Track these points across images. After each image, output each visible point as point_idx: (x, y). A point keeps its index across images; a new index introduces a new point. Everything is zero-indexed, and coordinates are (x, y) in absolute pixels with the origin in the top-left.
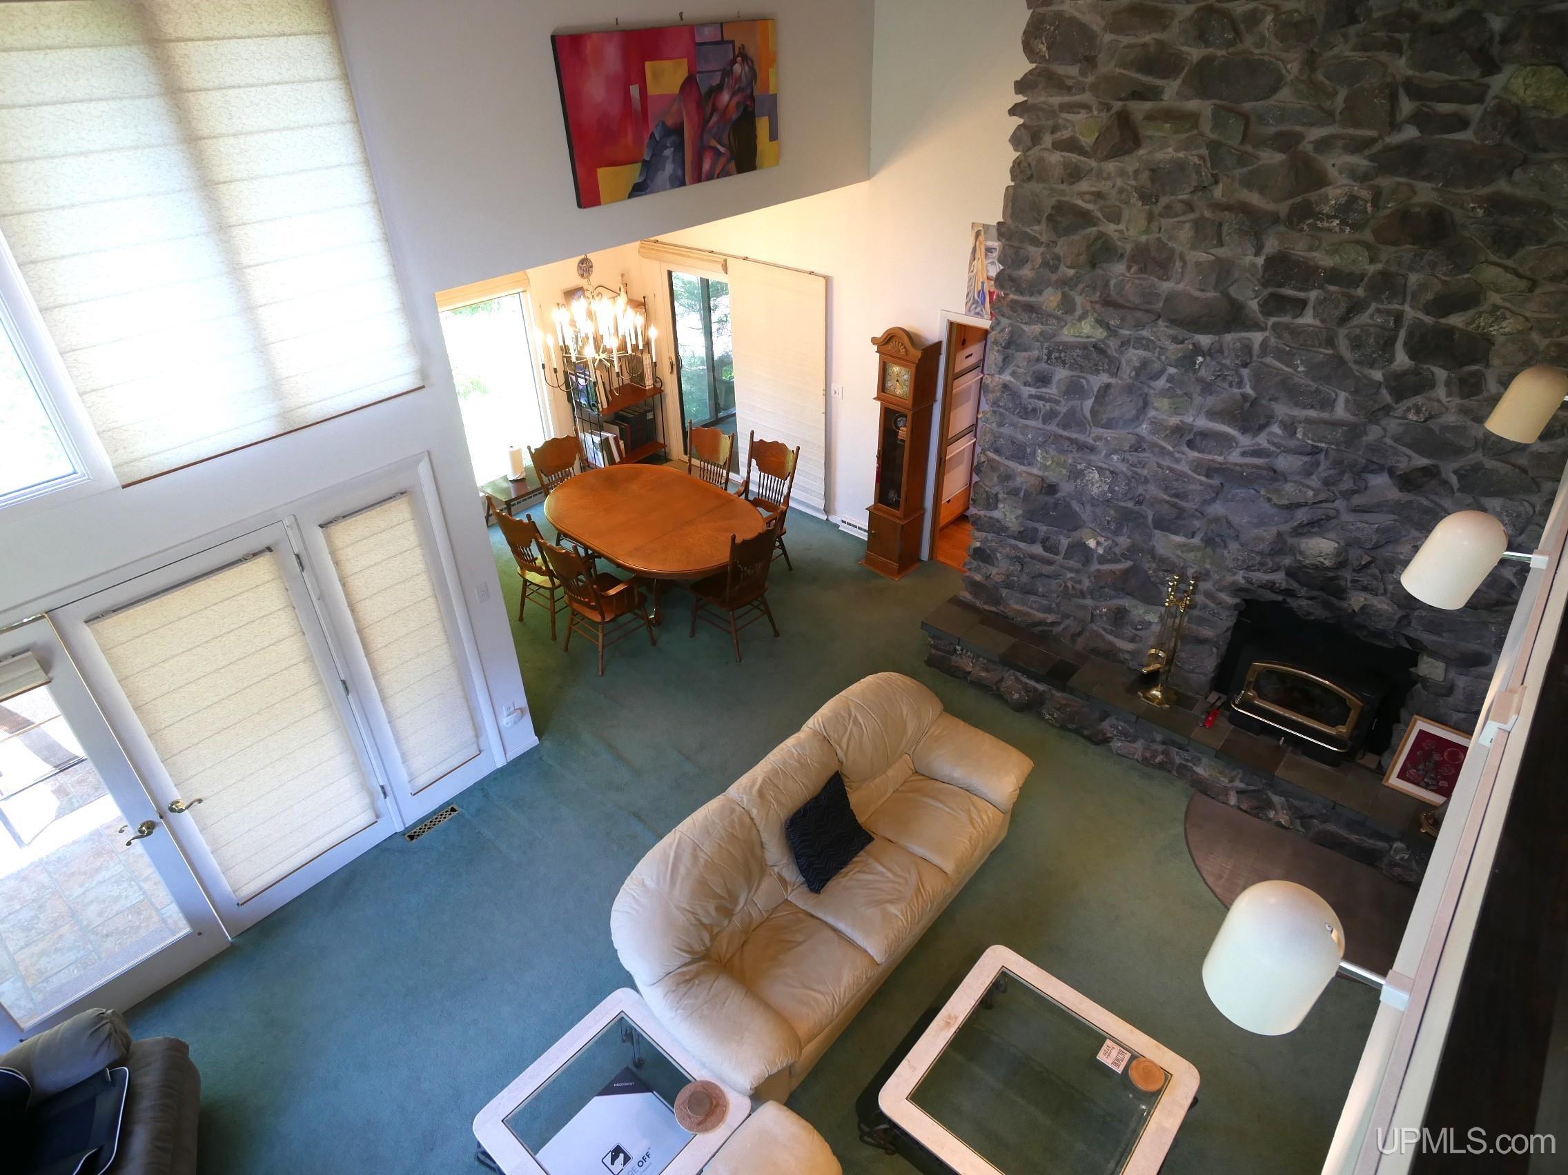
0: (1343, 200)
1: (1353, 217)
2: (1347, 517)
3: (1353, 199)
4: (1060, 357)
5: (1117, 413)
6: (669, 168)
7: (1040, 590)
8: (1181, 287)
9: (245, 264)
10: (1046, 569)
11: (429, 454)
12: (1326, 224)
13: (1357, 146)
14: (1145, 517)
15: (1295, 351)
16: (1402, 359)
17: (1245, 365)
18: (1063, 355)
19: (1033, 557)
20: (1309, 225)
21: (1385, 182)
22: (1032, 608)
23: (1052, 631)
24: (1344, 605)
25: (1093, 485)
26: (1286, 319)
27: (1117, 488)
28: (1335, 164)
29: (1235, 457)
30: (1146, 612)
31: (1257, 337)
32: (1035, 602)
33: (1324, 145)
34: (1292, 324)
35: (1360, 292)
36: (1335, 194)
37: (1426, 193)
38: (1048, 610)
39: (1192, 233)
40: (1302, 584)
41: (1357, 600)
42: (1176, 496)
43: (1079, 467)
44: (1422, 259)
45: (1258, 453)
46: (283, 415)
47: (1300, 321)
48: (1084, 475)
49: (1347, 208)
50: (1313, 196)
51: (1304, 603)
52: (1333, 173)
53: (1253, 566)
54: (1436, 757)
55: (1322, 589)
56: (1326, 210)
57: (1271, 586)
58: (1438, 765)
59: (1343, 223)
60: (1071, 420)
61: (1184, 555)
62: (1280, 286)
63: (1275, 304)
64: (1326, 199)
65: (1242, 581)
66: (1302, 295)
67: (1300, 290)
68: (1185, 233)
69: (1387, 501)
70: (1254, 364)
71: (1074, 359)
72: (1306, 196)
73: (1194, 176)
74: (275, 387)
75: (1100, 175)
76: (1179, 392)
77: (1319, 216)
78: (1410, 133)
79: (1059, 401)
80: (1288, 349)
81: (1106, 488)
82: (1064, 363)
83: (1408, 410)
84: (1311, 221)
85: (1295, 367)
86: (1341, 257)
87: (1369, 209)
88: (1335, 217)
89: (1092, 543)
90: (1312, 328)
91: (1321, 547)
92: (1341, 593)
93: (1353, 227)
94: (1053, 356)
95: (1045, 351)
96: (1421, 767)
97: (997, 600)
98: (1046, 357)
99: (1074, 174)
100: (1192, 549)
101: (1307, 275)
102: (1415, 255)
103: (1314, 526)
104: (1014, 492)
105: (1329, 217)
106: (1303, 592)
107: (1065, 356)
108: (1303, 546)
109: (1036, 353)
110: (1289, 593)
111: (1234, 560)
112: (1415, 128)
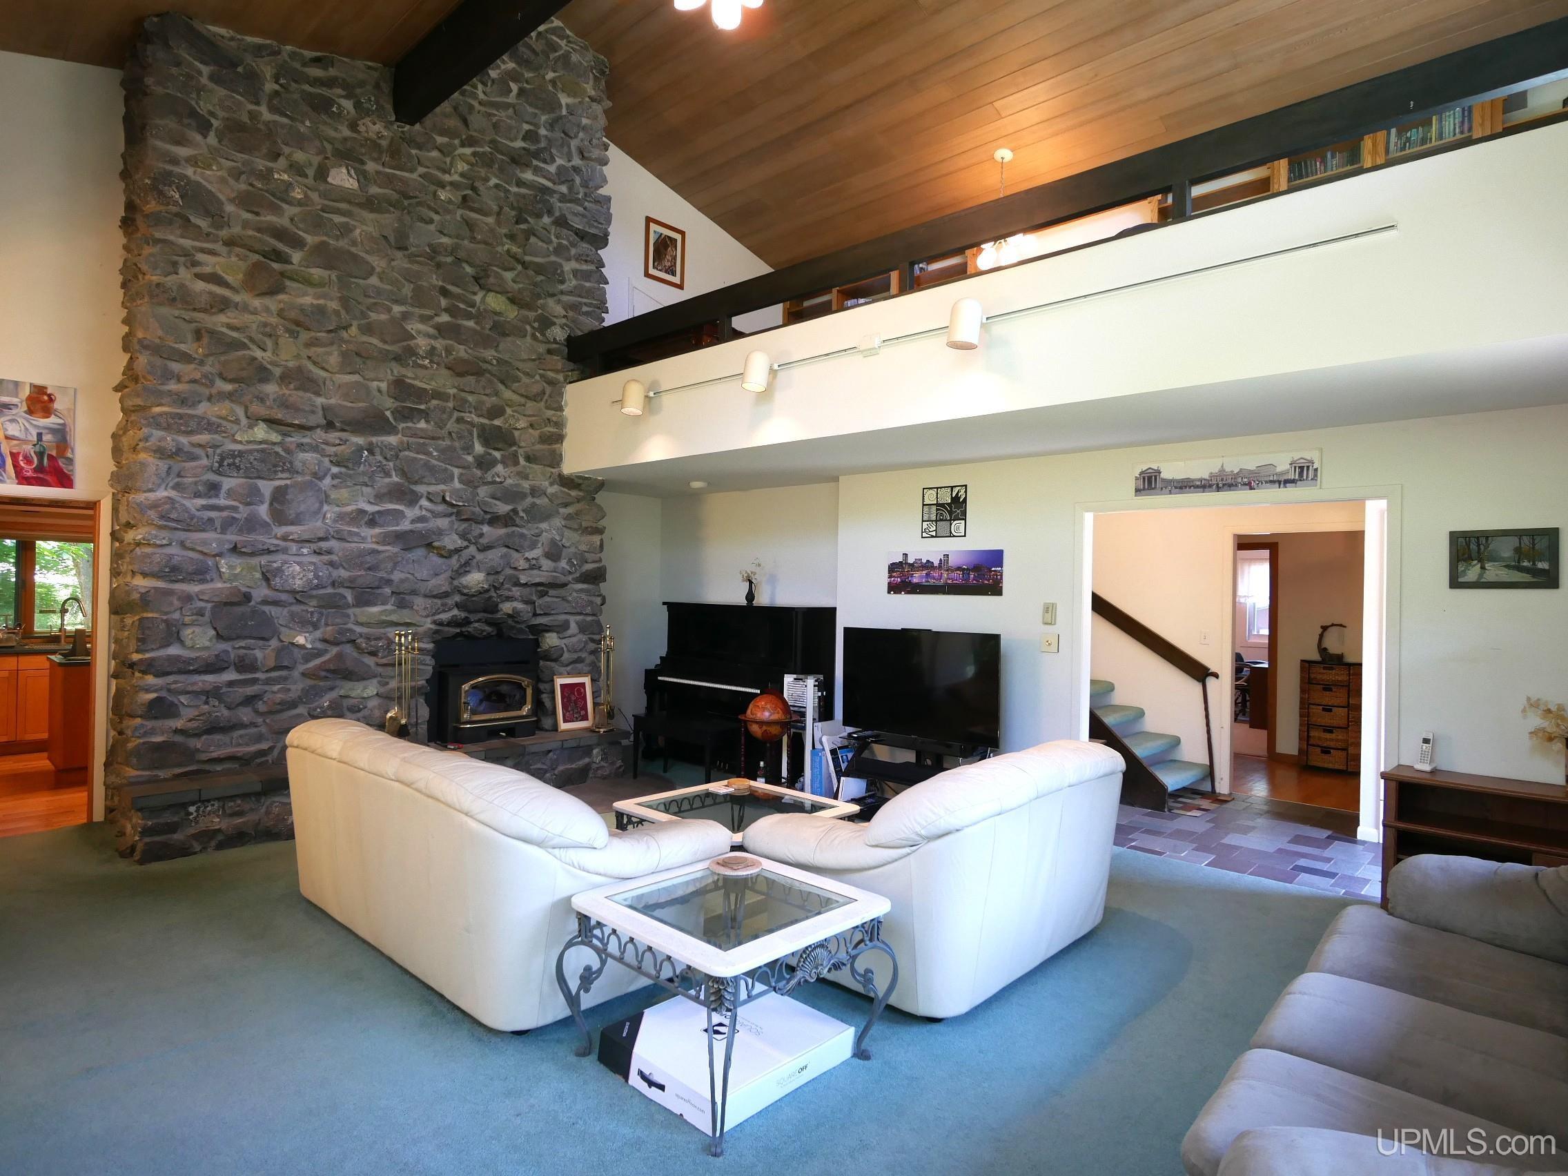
0: (427, 349)
1: (436, 359)
2: (479, 556)
3: (432, 349)
4: (234, 464)
5: (302, 508)
7: (245, 719)
8: (333, 401)
10: (250, 690)
12: (422, 362)
13: (424, 319)
14: (345, 598)
15: (427, 442)
16: (479, 448)
17: (394, 458)
18: (237, 461)
19: (231, 684)
20: (413, 361)
21: (445, 342)
22: (239, 745)
23: (267, 761)
24: (499, 615)
25: (294, 578)
26: (410, 424)
27: (321, 574)
28: (413, 326)
29: (405, 526)
30: (365, 688)
31: (392, 440)
32: (241, 736)
33: (405, 316)
34: (413, 427)
35: (450, 405)
36: (422, 343)
37: (461, 351)
38: (259, 738)
39: (340, 359)
40: (470, 612)
41: (507, 607)
42: (370, 569)
43: (275, 565)
45: (421, 519)
47: (419, 425)
48: (283, 571)
49: (432, 351)
50: (412, 343)
51: (476, 625)
52: (416, 332)
53: (439, 609)
54: (573, 698)
55: (485, 611)
56: (419, 353)
57: (452, 623)
58: (575, 702)
59: (431, 362)
60: (252, 524)
61: (388, 618)
62: (401, 400)
63: (406, 415)
64: (416, 347)
65: (433, 626)
66: (420, 407)
67: (416, 404)
68: (334, 359)
69: (500, 536)
71: (251, 463)
72: (405, 343)
73: (334, 318)
75: (245, 308)
76: (349, 484)
77: (417, 356)
78: (445, 318)
79: (238, 507)
80: (423, 441)
81: (311, 575)
82: (238, 468)
83: (493, 476)
84: (414, 358)
85: (428, 454)
86: (435, 383)
87: (444, 355)
88: (426, 358)
89: (300, 640)
91: (475, 579)
92: (494, 609)
93: (437, 365)
94: (225, 463)
95: (217, 458)
96: (570, 709)
97: (190, 755)
98: (217, 465)
99: (223, 305)
100: (391, 612)
101: (421, 395)
103: (465, 568)
104: (200, 613)
105: (423, 357)
106: (473, 617)
107: (240, 461)
108: (464, 583)
109: (205, 462)
110: (467, 622)
111: (424, 609)
112: (448, 315)
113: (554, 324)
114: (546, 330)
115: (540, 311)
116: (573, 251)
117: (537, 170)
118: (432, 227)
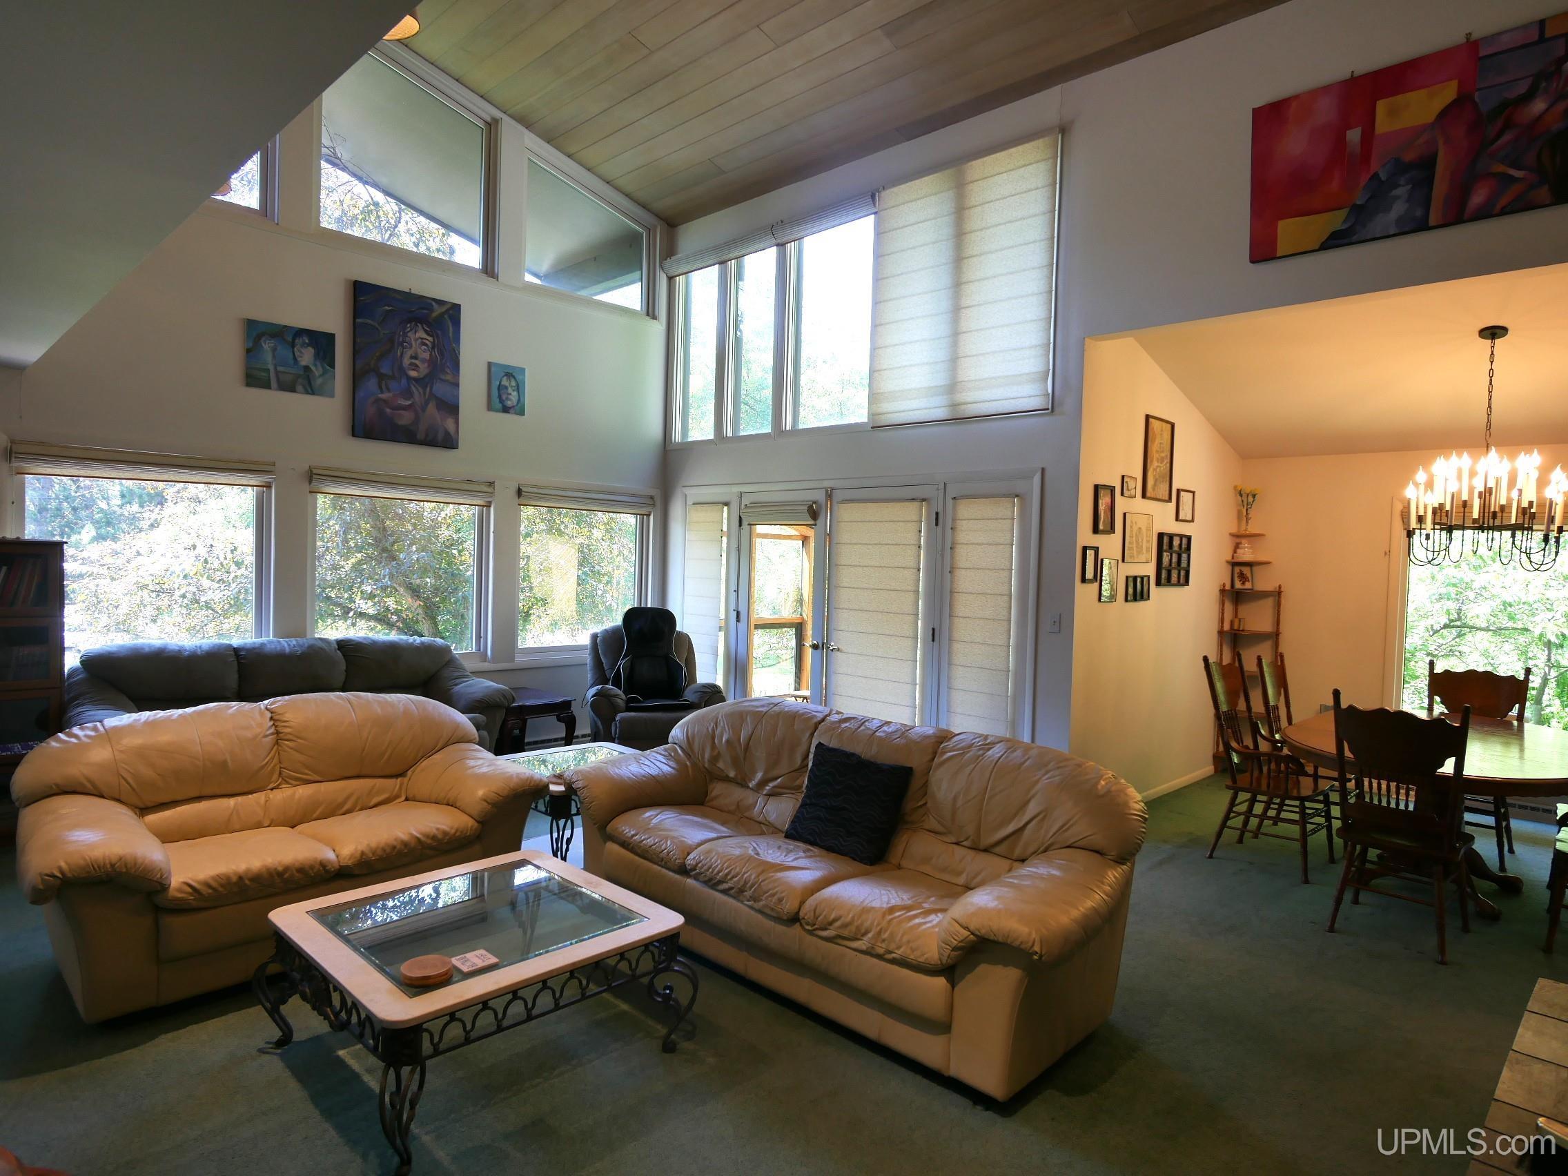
6: (1398, 209)
9: (962, 306)
11: (1043, 470)
46: (954, 405)
74: (952, 386)
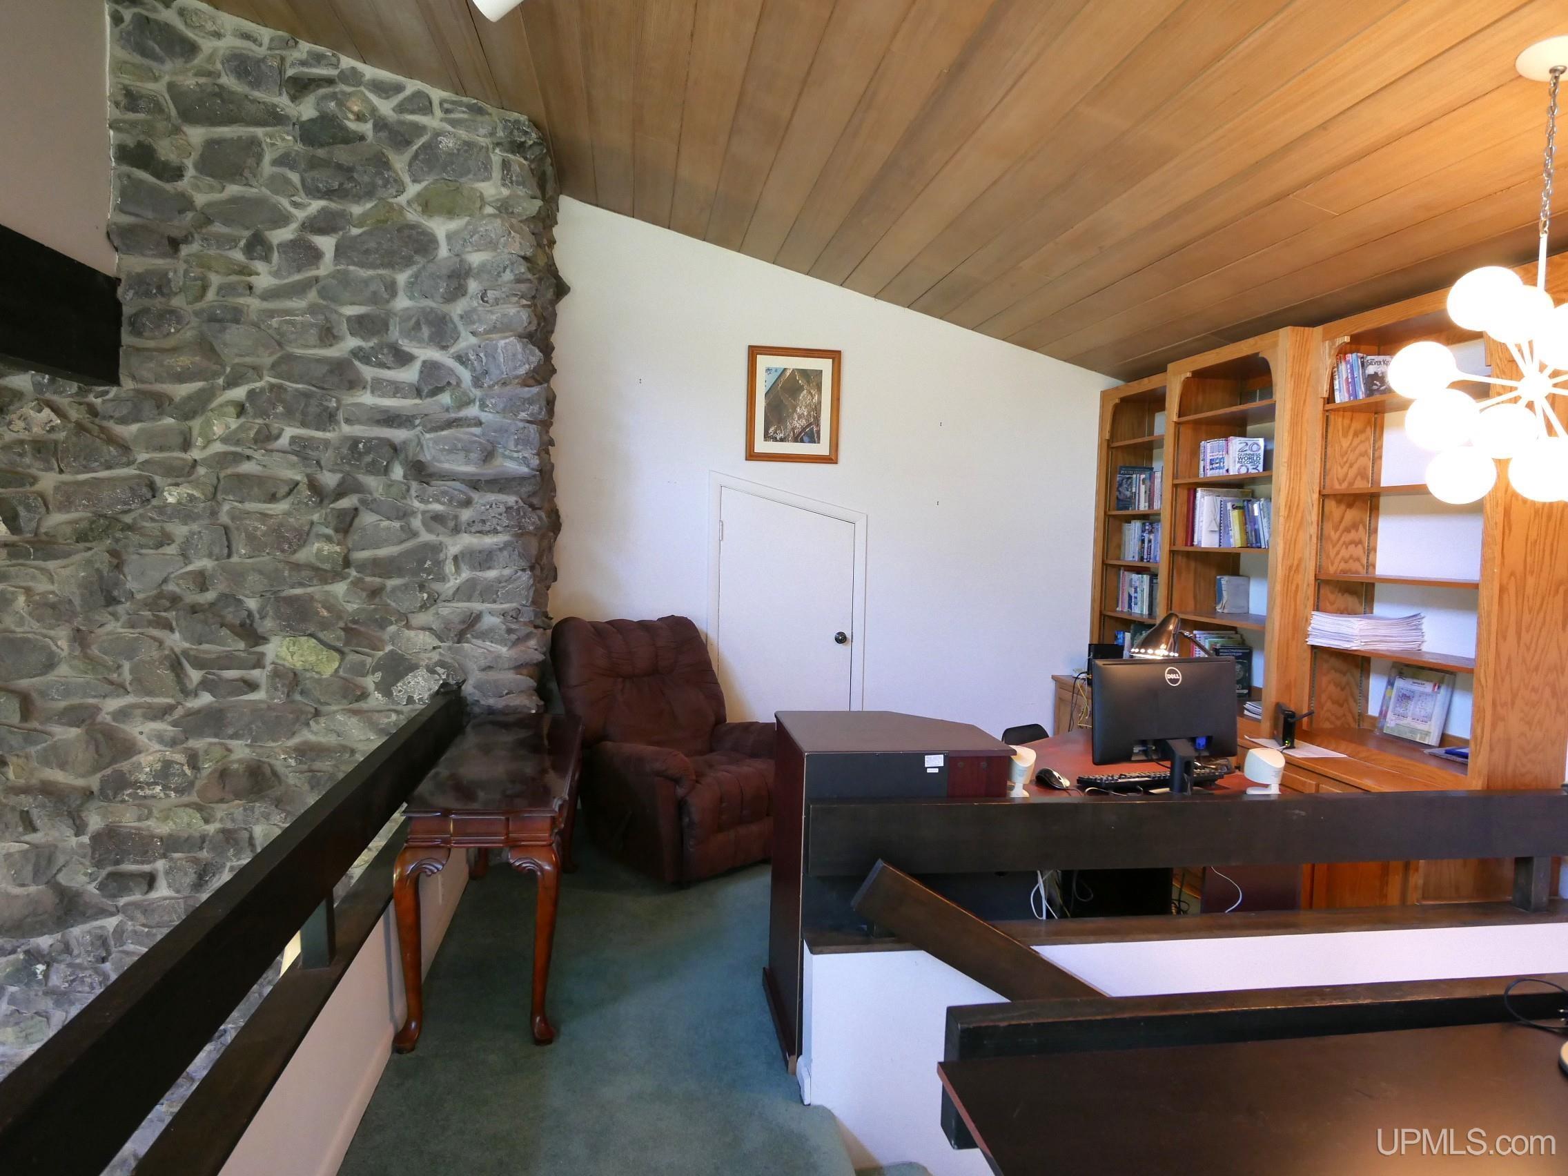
0: (158, 766)
1: (175, 781)
3: (167, 764)
12: (148, 792)
13: (156, 713)
15: (154, 931)
17: (104, 960)
20: (129, 795)
21: (198, 744)
26: (136, 897)
28: (142, 731)
31: (111, 923)
33: (123, 714)
34: (145, 900)
35: (204, 854)
36: (148, 760)
37: (241, 751)
44: (253, 813)
47: (154, 895)
49: (164, 773)
50: (125, 766)
52: (142, 740)
56: (142, 778)
59: (166, 788)
62: (117, 863)
63: (118, 883)
64: (139, 767)
66: (146, 868)
67: (142, 863)
70: (113, 956)
72: (116, 766)
76: (27, 1013)
77: (137, 785)
78: (206, 699)
80: (146, 930)
84: (130, 791)
86: (175, 823)
87: (188, 772)
88: (157, 784)
90: (168, 901)
93: (176, 790)
101: (143, 845)
102: (245, 810)
105: (149, 784)
112: (209, 694)
113: (413, 668)
114: (394, 684)
115: (388, 648)
116: (466, 515)
117: (378, 386)
118: (171, 550)
